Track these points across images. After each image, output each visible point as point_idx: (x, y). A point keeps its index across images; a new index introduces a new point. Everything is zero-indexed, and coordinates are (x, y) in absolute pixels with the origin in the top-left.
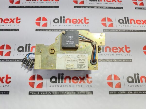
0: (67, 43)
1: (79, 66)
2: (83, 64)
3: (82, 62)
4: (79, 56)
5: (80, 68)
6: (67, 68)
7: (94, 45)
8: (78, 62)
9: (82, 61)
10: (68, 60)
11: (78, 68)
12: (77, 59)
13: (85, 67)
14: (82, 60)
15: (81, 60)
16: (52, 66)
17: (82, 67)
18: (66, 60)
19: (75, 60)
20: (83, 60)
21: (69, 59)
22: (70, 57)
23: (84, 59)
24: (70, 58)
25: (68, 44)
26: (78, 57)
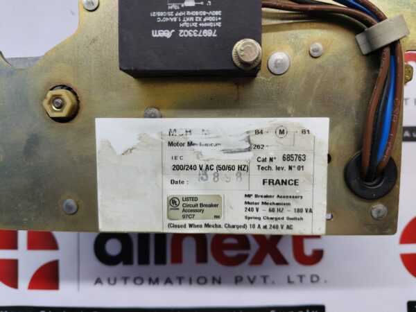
0: (167, 34)
1: (263, 211)
2: (288, 190)
3: (284, 182)
4: (257, 132)
5: (268, 223)
6: (176, 222)
7: (387, 50)
8: (256, 176)
9: (285, 175)
10: (177, 168)
11: (256, 222)
12: (249, 155)
13: (304, 215)
14: (286, 164)
15: (273, 165)
16: (69, 207)
17: (285, 214)
18: (170, 163)
19: (230, 168)
20: (291, 163)
21: (189, 157)
22: (190, 144)
23: (301, 158)
24: (196, 148)
25: (175, 35)
26: (256, 140)
